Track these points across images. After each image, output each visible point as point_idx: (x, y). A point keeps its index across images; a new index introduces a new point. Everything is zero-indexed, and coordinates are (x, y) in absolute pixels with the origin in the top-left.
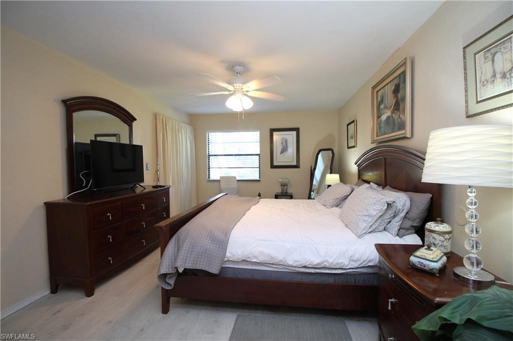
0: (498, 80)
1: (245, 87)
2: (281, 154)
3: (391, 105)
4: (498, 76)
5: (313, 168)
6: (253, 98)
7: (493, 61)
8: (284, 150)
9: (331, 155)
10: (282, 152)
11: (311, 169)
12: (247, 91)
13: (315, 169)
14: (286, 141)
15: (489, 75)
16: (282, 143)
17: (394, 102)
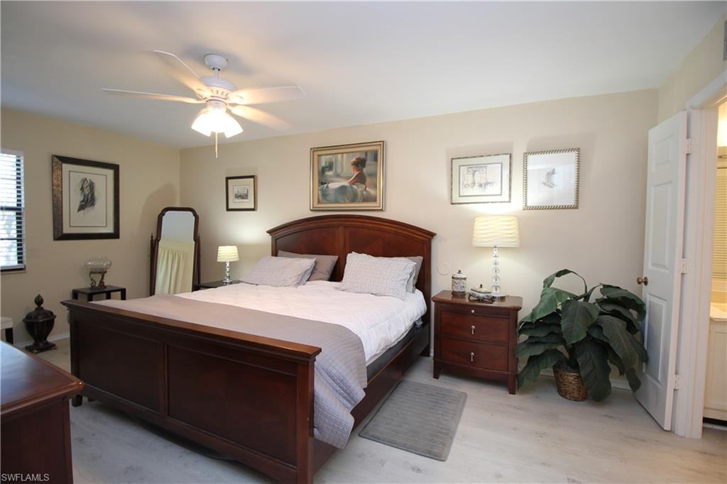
0: (476, 187)
1: (234, 97)
2: (79, 210)
3: (349, 175)
4: (477, 184)
5: (154, 239)
6: (240, 120)
7: (474, 175)
8: (88, 201)
9: (194, 218)
10: (82, 208)
11: (152, 240)
12: (234, 105)
13: (158, 239)
14: (92, 186)
15: (470, 182)
16: (82, 189)
17: (355, 175)
